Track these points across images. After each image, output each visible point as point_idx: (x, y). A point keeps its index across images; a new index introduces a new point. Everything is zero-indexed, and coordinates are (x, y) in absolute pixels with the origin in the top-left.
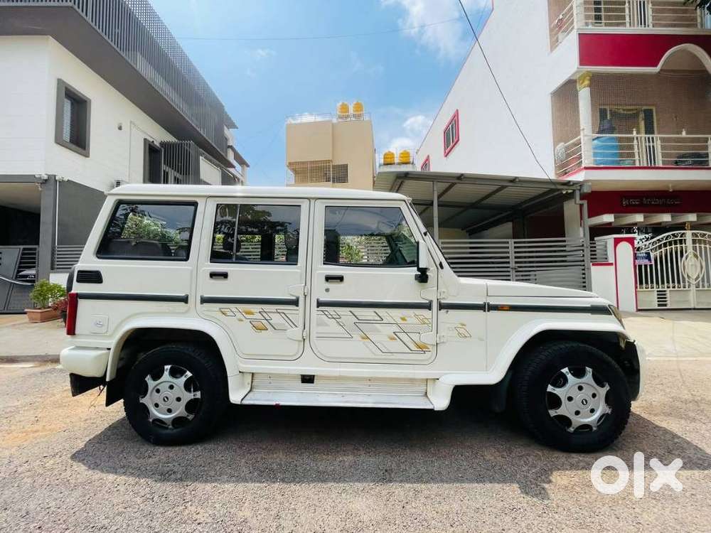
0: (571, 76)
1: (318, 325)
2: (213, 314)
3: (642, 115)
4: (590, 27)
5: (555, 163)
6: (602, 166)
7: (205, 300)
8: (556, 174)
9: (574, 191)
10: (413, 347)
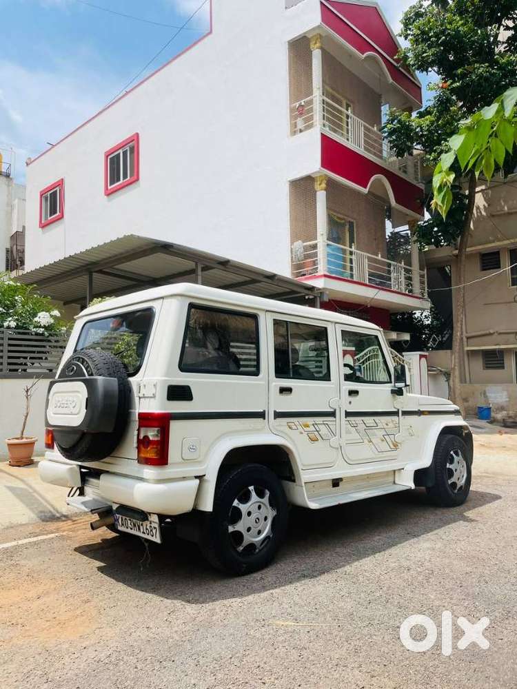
0: (312, 174)
1: (347, 433)
2: (282, 429)
3: (347, 227)
4: (327, 129)
5: (292, 261)
6: (334, 275)
7: (278, 415)
8: (293, 274)
9: (315, 297)
10: (392, 446)
